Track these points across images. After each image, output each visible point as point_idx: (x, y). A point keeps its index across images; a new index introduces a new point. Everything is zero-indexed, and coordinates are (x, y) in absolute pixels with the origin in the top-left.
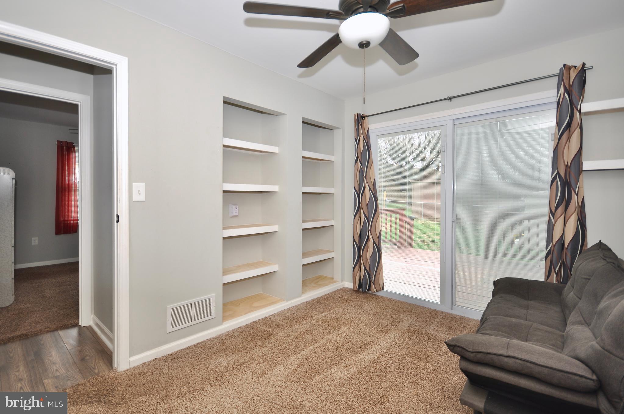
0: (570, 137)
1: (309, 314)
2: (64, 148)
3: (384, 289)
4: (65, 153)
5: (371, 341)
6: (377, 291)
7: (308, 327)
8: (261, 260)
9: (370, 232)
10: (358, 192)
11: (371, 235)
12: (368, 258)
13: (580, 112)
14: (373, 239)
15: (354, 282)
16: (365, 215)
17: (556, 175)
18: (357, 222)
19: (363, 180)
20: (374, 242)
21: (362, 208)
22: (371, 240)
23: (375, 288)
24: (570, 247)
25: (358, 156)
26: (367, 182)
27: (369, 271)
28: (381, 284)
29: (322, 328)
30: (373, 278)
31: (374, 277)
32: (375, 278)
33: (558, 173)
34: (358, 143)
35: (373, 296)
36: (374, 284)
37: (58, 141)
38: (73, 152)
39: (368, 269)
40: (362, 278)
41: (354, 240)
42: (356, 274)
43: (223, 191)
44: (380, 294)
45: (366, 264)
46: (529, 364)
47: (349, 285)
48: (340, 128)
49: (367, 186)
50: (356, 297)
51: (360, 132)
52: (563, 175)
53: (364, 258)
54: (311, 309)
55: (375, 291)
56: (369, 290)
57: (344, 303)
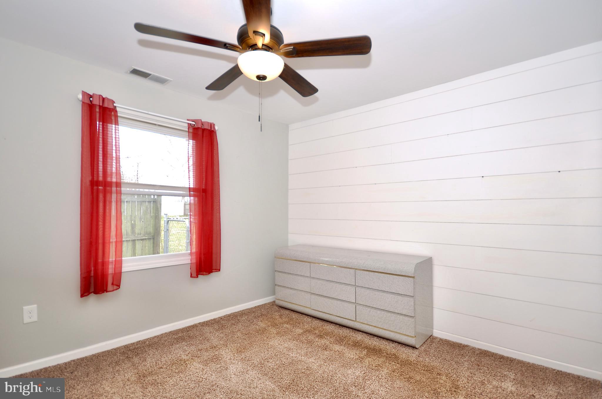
2: (96, 112)
4: (98, 123)
37: (84, 93)
38: (114, 122)
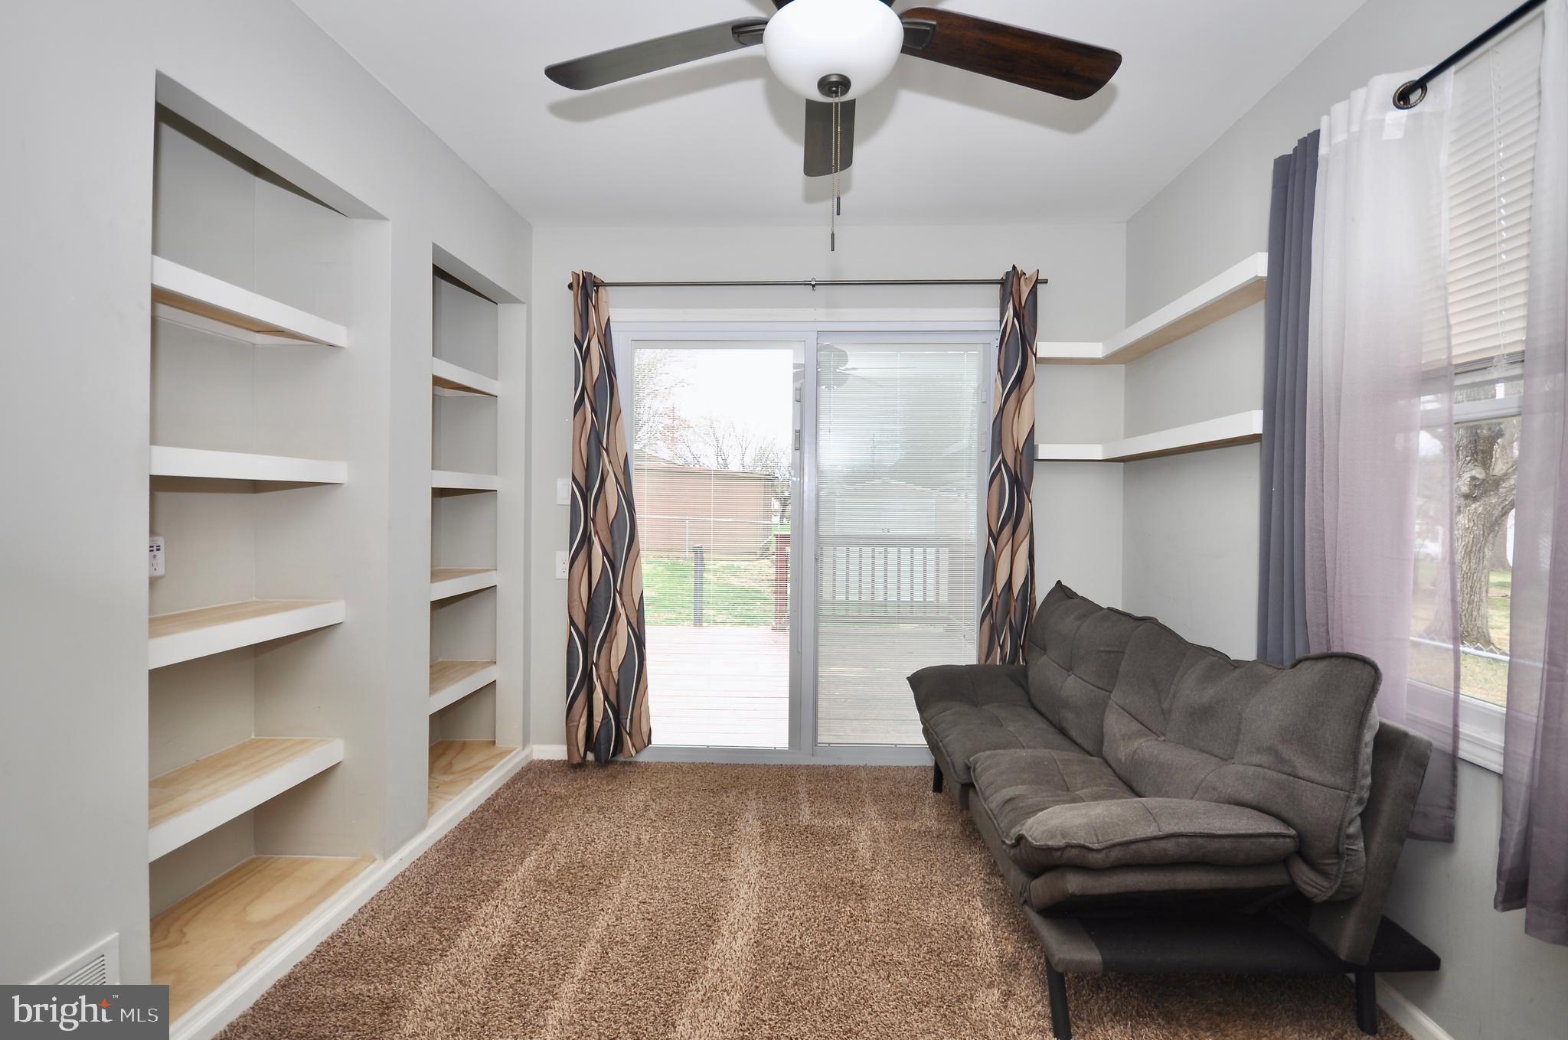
0: (1021, 399)
1: (484, 878)
3: (650, 744)
5: (713, 894)
6: (637, 752)
7: (509, 922)
8: (253, 737)
9: (620, 597)
10: (584, 488)
11: (623, 604)
12: (614, 669)
13: (1035, 355)
14: (626, 615)
15: (570, 741)
16: (605, 553)
17: (999, 465)
18: (580, 575)
19: (600, 455)
20: (629, 623)
21: (596, 532)
22: (623, 620)
23: (633, 745)
24: (1020, 598)
25: (584, 388)
26: (610, 462)
27: (615, 704)
28: (645, 729)
29: (556, 909)
30: (628, 721)
31: (629, 717)
32: (631, 720)
33: (1004, 461)
34: (586, 356)
35: (627, 768)
36: (630, 734)
39: (612, 697)
40: (597, 725)
41: (572, 622)
42: (577, 718)
43: (151, 476)
44: (643, 757)
45: (609, 685)
46: (1200, 841)
47: (557, 752)
48: (521, 302)
49: (611, 474)
50: (583, 783)
51: (591, 326)
52: (1010, 462)
53: (602, 671)
54: (477, 858)
55: (633, 752)
56: (614, 754)
57: (565, 810)
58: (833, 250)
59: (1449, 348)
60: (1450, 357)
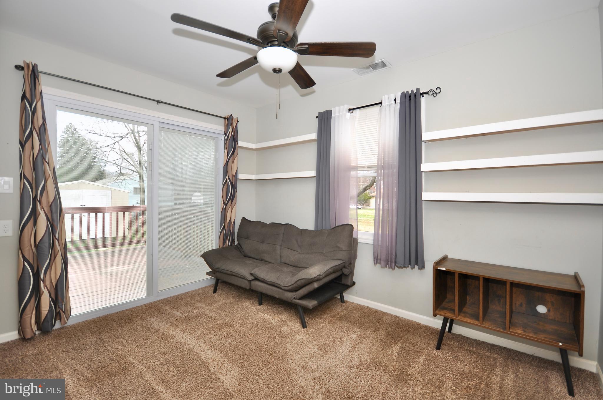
0: (234, 159)
10: (33, 183)
12: (54, 281)
13: (238, 145)
16: (48, 219)
17: (227, 180)
18: (30, 232)
19: (43, 166)
21: (42, 208)
31: (64, 304)
34: (34, 111)
36: (65, 313)
39: (54, 295)
40: (45, 312)
41: (25, 259)
42: (30, 313)
49: (51, 176)
52: (231, 179)
53: (48, 283)
55: (67, 321)
58: (277, 118)
59: (357, 163)
60: (357, 165)
